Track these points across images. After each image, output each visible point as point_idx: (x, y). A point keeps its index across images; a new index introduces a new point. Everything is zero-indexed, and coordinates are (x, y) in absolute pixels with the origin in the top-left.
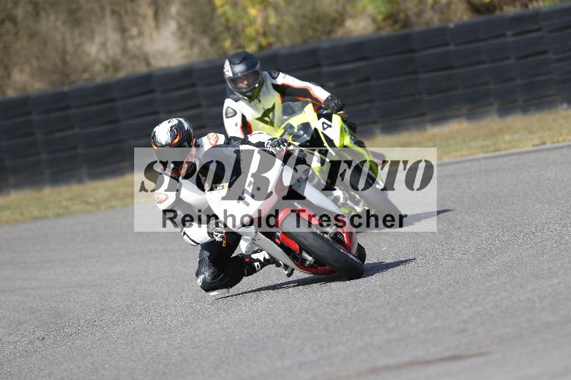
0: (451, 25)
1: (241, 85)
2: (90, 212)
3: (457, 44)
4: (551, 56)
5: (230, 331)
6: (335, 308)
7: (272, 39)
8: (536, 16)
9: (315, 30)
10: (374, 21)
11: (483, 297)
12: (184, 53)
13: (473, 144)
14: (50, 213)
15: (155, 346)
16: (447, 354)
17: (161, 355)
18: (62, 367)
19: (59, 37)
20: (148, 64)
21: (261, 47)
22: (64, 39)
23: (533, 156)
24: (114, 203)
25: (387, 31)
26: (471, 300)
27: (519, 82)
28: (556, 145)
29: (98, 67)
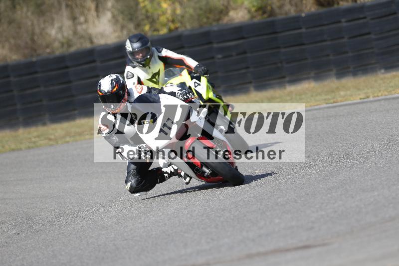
0: (303, 15)
1: (137, 57)
2: (51, 145)
3: (307, 28)
4: (372, 36)
5: (149, 228)
6: (222, 213)
7: (178, 25)
8: (362, 8)
9: (208, 18)
10: (249, 12)
11: (325, 204)
12: (116, 34)
13: (318, 98)
14: (23, 146)
15: (97, 239)
16: (300, 245)
17: (100, 245)
18: (31, 254)
19: (29, 23)
20: (92, 42)
21: (170, 30)
22: (33, 25)
23: (361, 106)
24: (68, 139)
25: (258, 19)
26: (317, 206)
27: (350, 54)
28: (377, 98)
29: (56, 44)
